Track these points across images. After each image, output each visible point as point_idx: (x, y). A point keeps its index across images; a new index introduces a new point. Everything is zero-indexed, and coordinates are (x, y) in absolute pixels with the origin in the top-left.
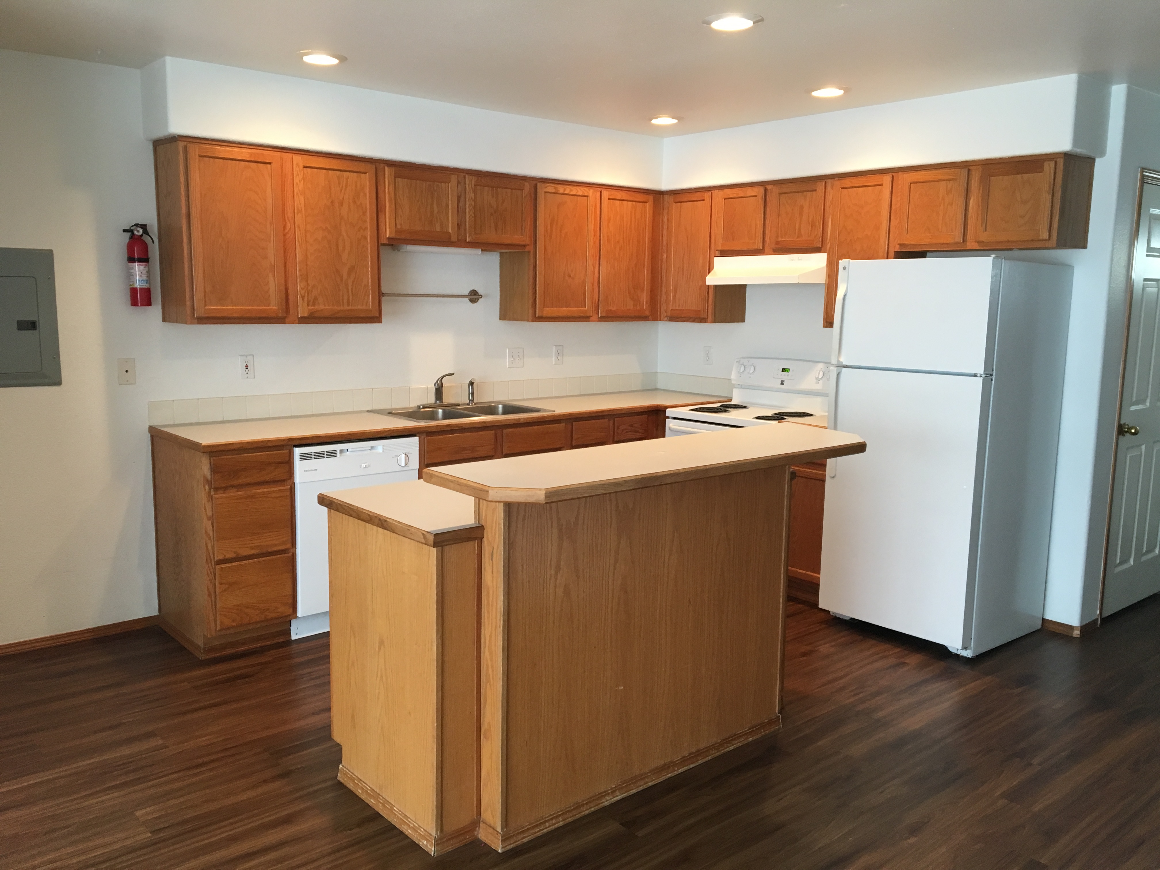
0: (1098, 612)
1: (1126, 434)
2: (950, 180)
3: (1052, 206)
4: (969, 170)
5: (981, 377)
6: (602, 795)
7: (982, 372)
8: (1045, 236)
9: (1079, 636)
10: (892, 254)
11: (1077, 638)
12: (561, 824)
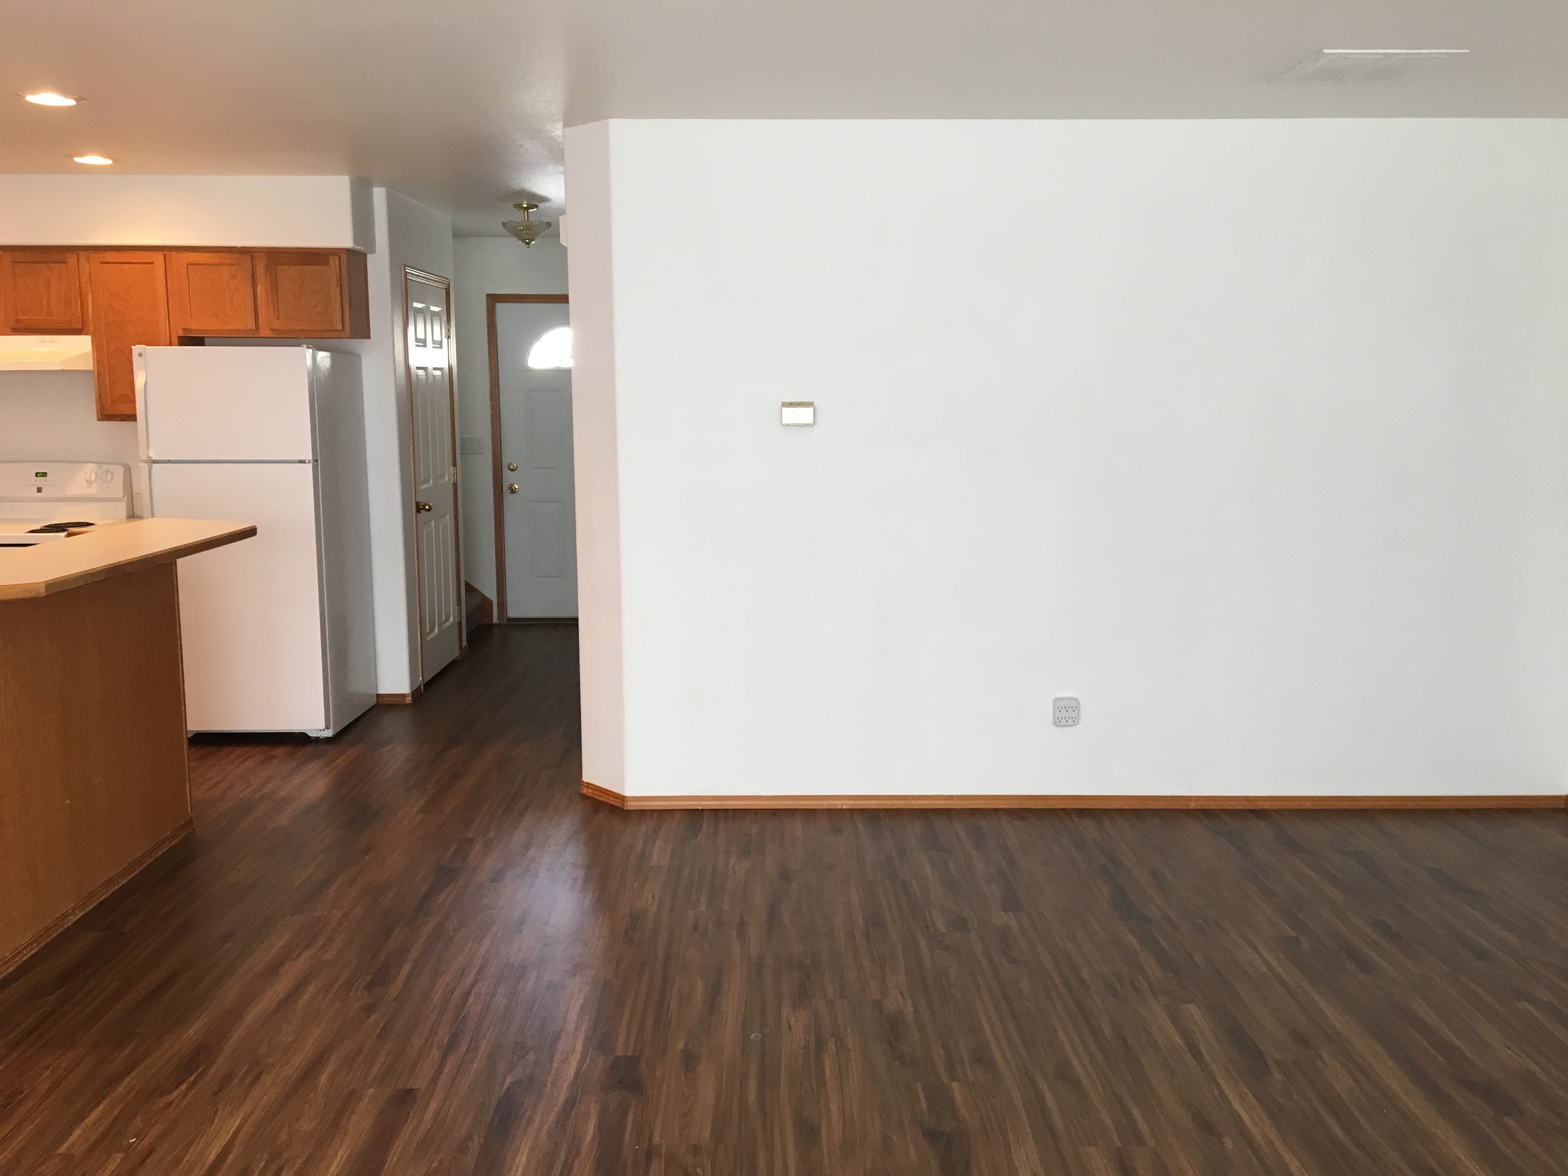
0: (421, 678)
1: (421, 511)
2: (233, 265)
3: (342, 299)
4: (252, 257)
5: (309, 463)
6: (64, 916)
7: (311, 458)
8: (340, 327)
9: (411, 702)
10: (175, 340)
11: (410, 704)
12: (36, 950)
